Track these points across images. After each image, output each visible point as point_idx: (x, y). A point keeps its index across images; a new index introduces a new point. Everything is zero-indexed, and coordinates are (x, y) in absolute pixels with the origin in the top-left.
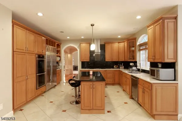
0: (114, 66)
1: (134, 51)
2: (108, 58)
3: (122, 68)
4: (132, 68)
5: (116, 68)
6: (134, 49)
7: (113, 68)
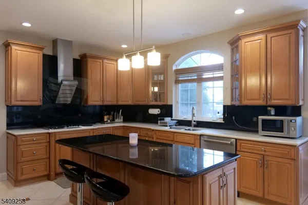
0: (106, 118)
1: (164, 83)
2: (94, 98)
3: (119, 121)
4: (163, 120)
5: (109, 121)
6: (162, 78)
7: (102, 121)
